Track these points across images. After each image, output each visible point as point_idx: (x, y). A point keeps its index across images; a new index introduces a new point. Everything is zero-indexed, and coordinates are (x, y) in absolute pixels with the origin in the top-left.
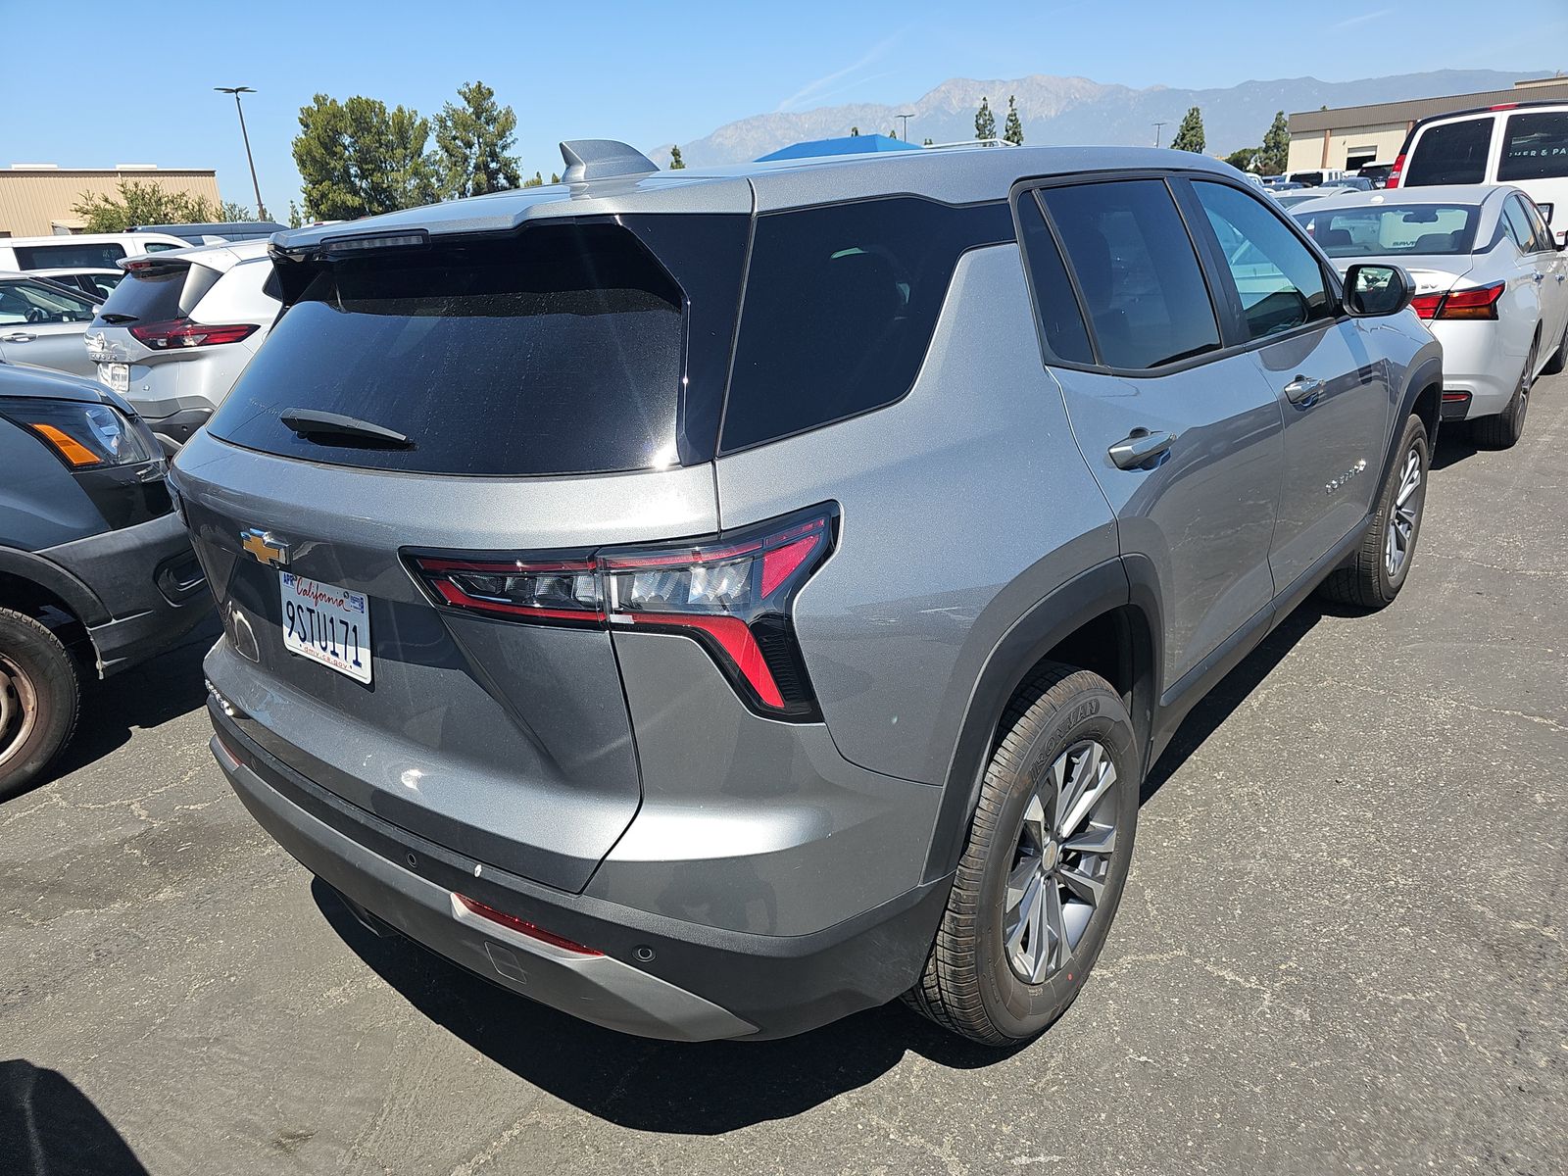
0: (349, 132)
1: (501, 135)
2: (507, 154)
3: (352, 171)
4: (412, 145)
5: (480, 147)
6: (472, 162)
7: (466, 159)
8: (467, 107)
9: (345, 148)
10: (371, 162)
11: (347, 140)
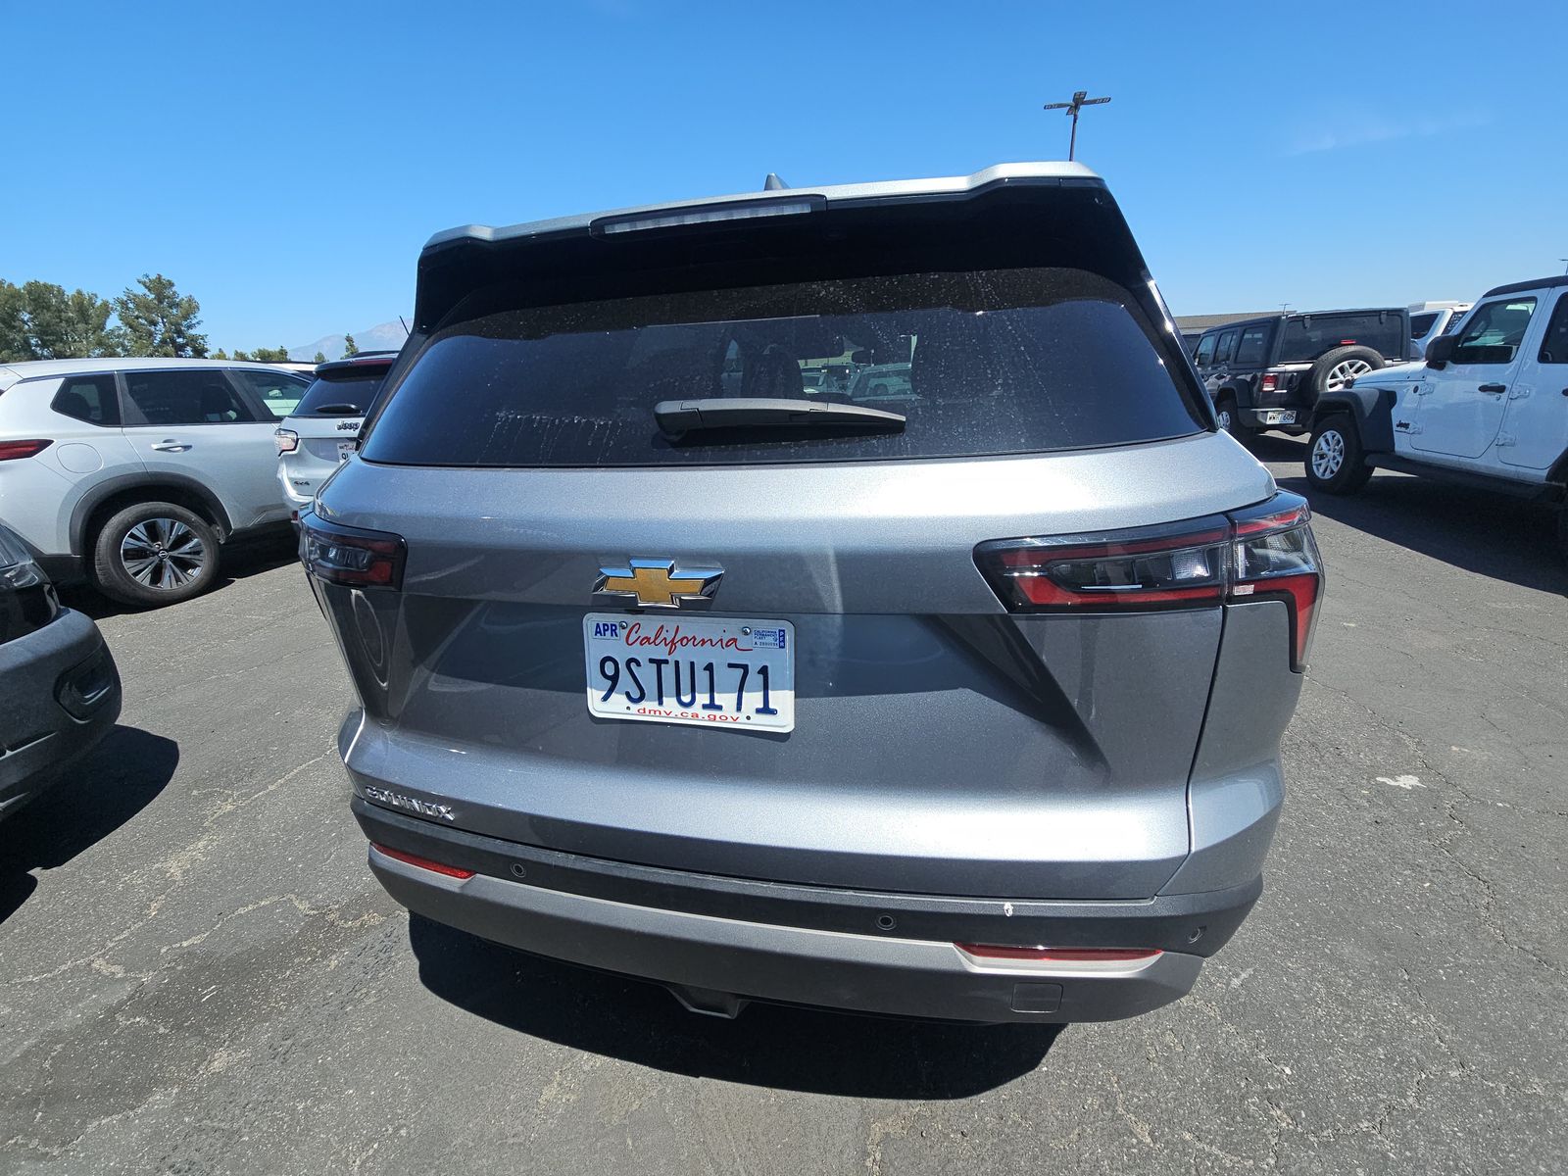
0: (28, 309)
1: (186, 317)
2: (192, 332)
3: (33, 341)
4: (94, 321)
5: (165, 326)
6: (158, 338)
7: (151, 334)
8: (148, 293)
9: (25, 322)
10: (52, 334)
11: (26, 317)
